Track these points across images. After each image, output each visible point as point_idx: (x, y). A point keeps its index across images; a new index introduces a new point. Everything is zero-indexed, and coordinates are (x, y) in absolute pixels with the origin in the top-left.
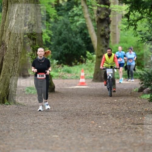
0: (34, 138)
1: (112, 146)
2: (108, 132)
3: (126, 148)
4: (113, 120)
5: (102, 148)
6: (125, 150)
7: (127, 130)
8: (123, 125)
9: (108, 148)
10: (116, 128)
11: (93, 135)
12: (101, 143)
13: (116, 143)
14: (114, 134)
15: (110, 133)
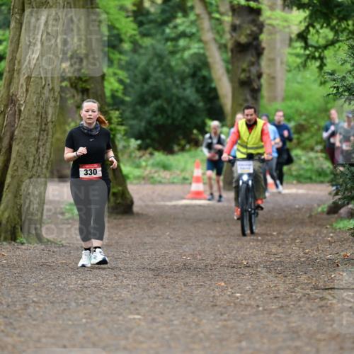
0: (84, 321)
1: (265, 341)
2: (258, 306)
3: (298, 343)
4: (268, 280)
5: (244, 344)
6: (297, 348)
7: (301, 303)
8: (292, 290)
9: (257, 346)
10: (276, 297)
11: (222, 314)
12: (242, 332)
13: (276, 332)
14: (272, 311)
15: (261, 309)
